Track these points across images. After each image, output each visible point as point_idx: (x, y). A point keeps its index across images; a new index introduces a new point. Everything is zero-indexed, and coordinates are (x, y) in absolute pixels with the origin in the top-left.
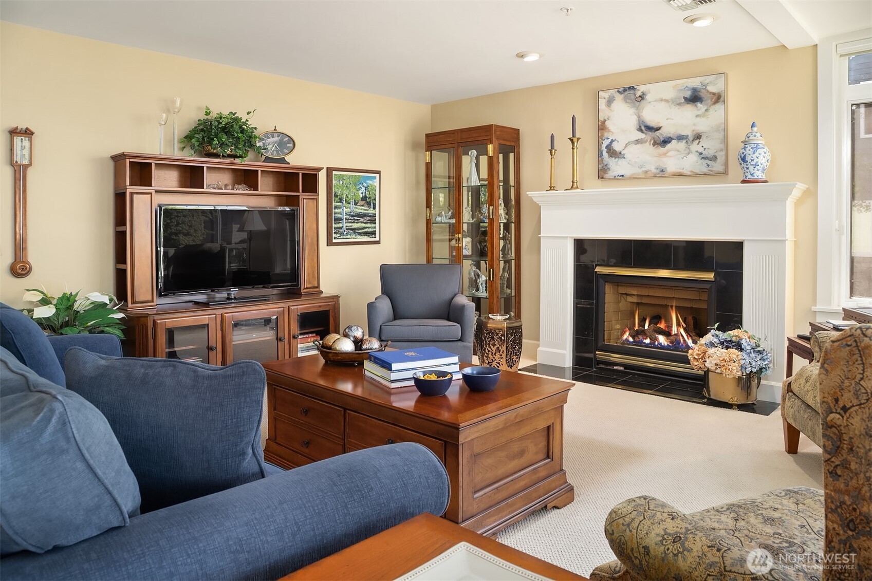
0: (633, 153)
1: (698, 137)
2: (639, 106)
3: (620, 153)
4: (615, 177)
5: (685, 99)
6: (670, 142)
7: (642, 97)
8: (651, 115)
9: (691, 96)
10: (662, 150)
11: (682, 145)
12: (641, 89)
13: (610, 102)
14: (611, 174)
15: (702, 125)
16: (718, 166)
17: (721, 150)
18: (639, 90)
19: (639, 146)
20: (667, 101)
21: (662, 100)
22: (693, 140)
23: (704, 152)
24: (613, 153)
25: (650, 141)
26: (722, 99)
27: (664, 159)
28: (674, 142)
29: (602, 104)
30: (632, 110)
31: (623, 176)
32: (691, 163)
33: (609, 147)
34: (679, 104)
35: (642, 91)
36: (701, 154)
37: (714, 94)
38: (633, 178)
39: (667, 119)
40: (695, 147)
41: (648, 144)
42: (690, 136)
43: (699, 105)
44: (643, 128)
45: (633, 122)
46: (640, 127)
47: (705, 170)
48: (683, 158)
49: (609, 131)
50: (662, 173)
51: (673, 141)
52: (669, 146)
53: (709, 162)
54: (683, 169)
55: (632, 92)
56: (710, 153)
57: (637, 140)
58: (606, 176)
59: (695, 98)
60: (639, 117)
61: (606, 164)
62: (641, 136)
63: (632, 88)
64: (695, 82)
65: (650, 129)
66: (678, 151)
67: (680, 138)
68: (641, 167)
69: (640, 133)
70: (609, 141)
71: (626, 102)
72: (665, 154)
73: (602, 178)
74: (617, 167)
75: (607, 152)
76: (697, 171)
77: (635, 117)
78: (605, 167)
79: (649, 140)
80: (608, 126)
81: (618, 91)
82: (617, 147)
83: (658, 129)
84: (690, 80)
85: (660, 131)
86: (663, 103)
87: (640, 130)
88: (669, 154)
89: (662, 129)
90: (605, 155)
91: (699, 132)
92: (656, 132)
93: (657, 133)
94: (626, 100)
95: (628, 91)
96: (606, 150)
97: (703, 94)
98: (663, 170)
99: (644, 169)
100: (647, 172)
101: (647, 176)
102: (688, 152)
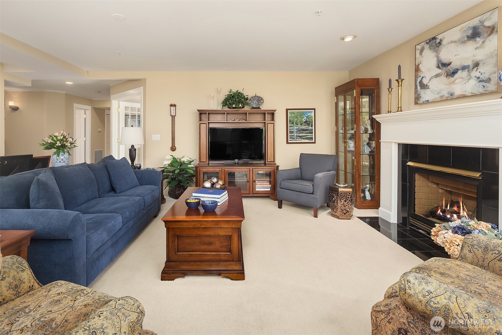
0: (434, 84)
1: (477, 65)
2: (438, 50)
3: (427, 85)
4: (424, 102)
5: (468, 37)
6: (457, 72)
7: (440, 43)
8: (445, 55)
9: (472, 34)
10: (452, 79)
11: (465, 73)
12: (440, 37)
13: (422, 51)
14: (422, 100)
15: (480, 55)
16: (492, 86)
17: (495, 72)
18: (438, 39)
19: (437, 78)
20: (455, 42)
21: (452, 42)
22: (473, 68)
23: (481, 77)
24: (423, 86)
25: (445, 74)
26: (495, 30)
27: (453, 86)
28: (460, 72)
29: (418, 54)
30: (434, 54)
31: (428, 101)
32: (471, 86)
33: (421, 82)
34: (464, 42)
35: (440, 38)
36: (479, 78)
37: (489, 27)
38: (434, 102)
39: (455, 56)
40: (475, 73)
41: (443, 76)
42: (471, 65)
43: (478, 39)
44: (440, 65)
45: (434, 61)
46: (438, 65)
47: (482, 90)
48: (465, 83)
49: (421, 71)
50: (452, 97)
52: (456, 76)
53: (485, 84)
54: (466, 91)
55: (434, 41)
56: (486, 76)
57: (436, 75)
58: (419, 102)
59: (474, 35)
60: (438, 58)
61: (419, 94)
62: (439, 71)
63: (434, 38)
64: (475, 22)
65: (444, 65)
66: (462, 78)
67: (464, 68)
68: (438, 94)
69: (438, 69)
70: (421, 78)
71: (431, 49)
72: (453, 82)
73: (417, 104)
74: (426, 95)
76: (476, 92)
77: (436, 58)
78: (418, 96)
79: (443, 74)
80: (420, 68)
81: (426, 43)
82: (425, 81)
83: (450, 64)
84: (471, 21)
85: (451, 66)
86: (453, 44)
87: (438, 67)
88: (456, 82)
89: (452, 64)
90: (419, 87)
91: (477, 61)
92: (448, 67)
93: (449, 67)
94: (430, 47)
95: (432, 41)
96: (419, 84)
97: (481, 30)
98: (452, 94)
99: (440, 95)
100: (442, 97)
101: (443, 100)
102: (468, 78)
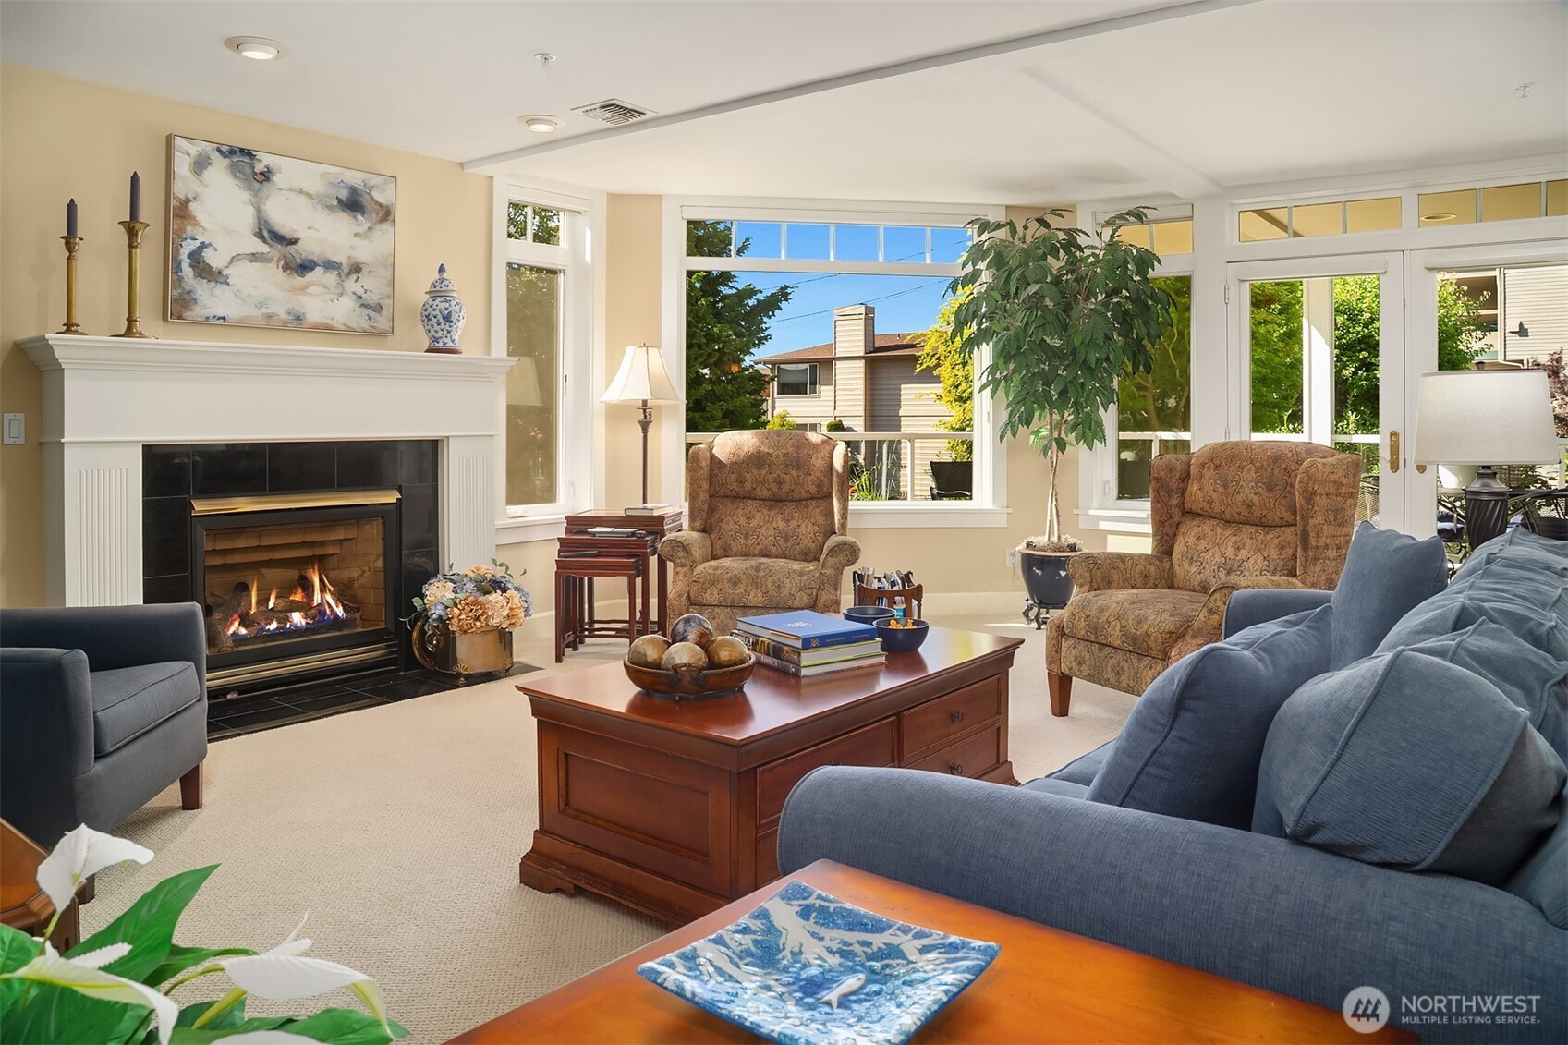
0: (243, 275)
1: (356, 269)
2: (259, 190)
3: (220, 273)
4: (207, 318)
5: (339, 201)
6: (313, 269)
7: (266, 176)
8: (283, 213)
9: (348, 199)
10: (299, 281)
11: (331, 278)
12: (265, 161)
13: (200, 165)
14: (198, 312)
15: (364, 252)
16: (382, 322)
17: (389, 297)
18: (260, 161)
19: (257, 265)
20: (309, 195)
21: (301, 192)
22: (349, 274)
23: (364, 296)
24: (204, 271)
25: (278, 261)
26: (391, 217)
27: (303, 298)
28: (319, 270)
29: (182, 166)
30: (246, 196)
31: (224, 318)
32: (342, 310)
33: (196, 257)
34: (330, 207)
35: (265, 163)
36: (360, 297)
37: (381, 205)
38: (243, 326)
39: (309, 228)
40: (352, 285)
41: (273, 265)
42: (344, 265)
43: (359, 217)
44: (266, 234)
45: (244, 218)
46: (260, 230)
47: (365, 324)
48: (332, 301)
49: (196, 224)
50: (296, 322)
51: (317, 269)
52: (310, 276)
53: (372, 314)
54: (333, 319)
55: (247, 159)
56: (373, 298)
57: (253, 254)
58: (187, 314)
59: (353, 203)
60: (259, 211)
61: (188, 289)
62: (262, 248)
63: (248, 153)
64: (356, 179)
65: (279, 238)
66: (326, 287)
67: (330, 265)
68: (260, 305)
69: (259, 242)
70: (197, 244)
71: (235, 176)
72: (303, 289)
73: (180, 318)
74: (211, 300)
75: (191, 266)
76: (353, 325)
77: (251, 211)
78: (186, 296)
79: (276, 259)
80: (194, 213)
81: (219, 150)
82: (214, 259)
83: (294, 242)
84: (348, 172)
85: (296, 247)
86: (303, 197)
87: (260, 235)
88: (311, 290)
89: (300, 243)
90: (187, 271)
91: (359, 261)
92: (289, 247)
93: (292, 249)
94: (234, 169)
95: (239, 157)
96: (189, 261)
97: (365, 201)
98: (299, 316)
99: (266, 311)
100: (269, 317)
101: (269, 325)
102: (339, 291)
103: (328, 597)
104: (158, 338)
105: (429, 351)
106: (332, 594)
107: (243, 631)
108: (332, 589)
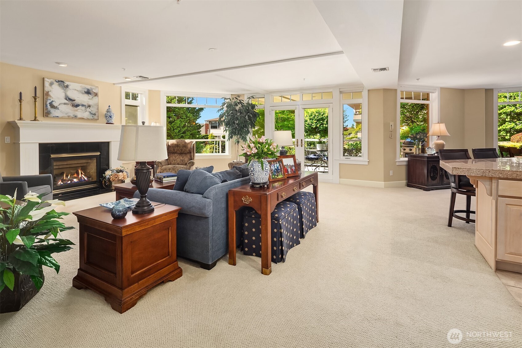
0: (63, 108)
1: (89, 106)
2: (66, 89)
3: (57, 107)
4: (54, 117)
5: (85, 92)
6: (79, 106)
7: (67, 86)
8: (71, 94)
9: (87, 91)
10: (75, 109)
11: (83, 108)
13: (51, 84)
14: (51, 115)
15: (91, 102)
16: (96, 117)
17: (97, 112)
18: (65, 83)
19: (66, 105)
20: (78, 91)
21: (76, 90)
22: (88, 107)
23: (91, 112)
24: (53, 106)
25: (71, 104)
26: (97, 95)
27: (77, 112)
29: (47, 84)
30: (63, 91)
31: (58, 117)
32: (86, 115)
33: (51, 103)
34: (83, 93)
35: (67, 84)
36: (90, 112)
37: (95, 93)
38: (62, 118)
39: (78, 98)
40: (88, 109)
41: (69, 105)
42: (86, 105)
43: (90, 95)
44: (67, 99)
45: (63, 95)
46: (66, 98)
47: (92, 118)
48: (84, 113)
49: (51, 97)
51: (80, 106)
52: (78, 108)
53: (93, 116)
54: (84, 117)
55: (62, 83)
56: (94, 112)
58: (49, 116)
59: (88, 92)
60: (66, 94)
61: (49, 110)
62: (66, 102)
64: (89, 87)
65: (70, 100)
66: (82, 110)
67: (83, 105)
68: (66, 114)
69: (66, 100)
70: (51, 101)
71: (60, 87)
72: (77, 110)
73: (47, 116)
74: (54, 112)
75: (50, 105)
76: (89, 118)
78: (49, 112)
80: (50, 94)
81: (56, 81)
82: (55, 104)
83: (74, 100)
84: (87, 86)
85: (75, 101)
86: (76, 91)
87: (66, 99)
88: (79, 111)
90: (49, 106)
91: (90, 104)
93: (74, 102)
94: (59, 85)
95: (61, 83)
97: (91, 92)
98: (76, 116)
99: (68, 115)
100: (69, 116)
101: (69, 118)
102: (85, 111)
103: (83, 176)
104: (42, 121)
105: (107, 123)
106: (84, 175)
107: (62, 183)
108: (84, 174)
